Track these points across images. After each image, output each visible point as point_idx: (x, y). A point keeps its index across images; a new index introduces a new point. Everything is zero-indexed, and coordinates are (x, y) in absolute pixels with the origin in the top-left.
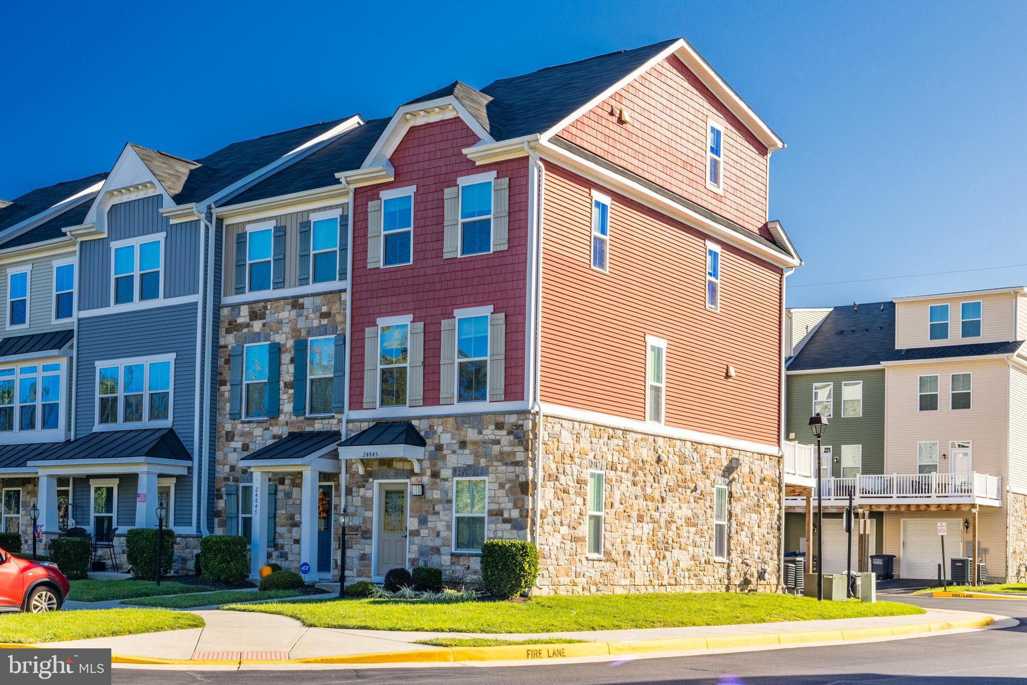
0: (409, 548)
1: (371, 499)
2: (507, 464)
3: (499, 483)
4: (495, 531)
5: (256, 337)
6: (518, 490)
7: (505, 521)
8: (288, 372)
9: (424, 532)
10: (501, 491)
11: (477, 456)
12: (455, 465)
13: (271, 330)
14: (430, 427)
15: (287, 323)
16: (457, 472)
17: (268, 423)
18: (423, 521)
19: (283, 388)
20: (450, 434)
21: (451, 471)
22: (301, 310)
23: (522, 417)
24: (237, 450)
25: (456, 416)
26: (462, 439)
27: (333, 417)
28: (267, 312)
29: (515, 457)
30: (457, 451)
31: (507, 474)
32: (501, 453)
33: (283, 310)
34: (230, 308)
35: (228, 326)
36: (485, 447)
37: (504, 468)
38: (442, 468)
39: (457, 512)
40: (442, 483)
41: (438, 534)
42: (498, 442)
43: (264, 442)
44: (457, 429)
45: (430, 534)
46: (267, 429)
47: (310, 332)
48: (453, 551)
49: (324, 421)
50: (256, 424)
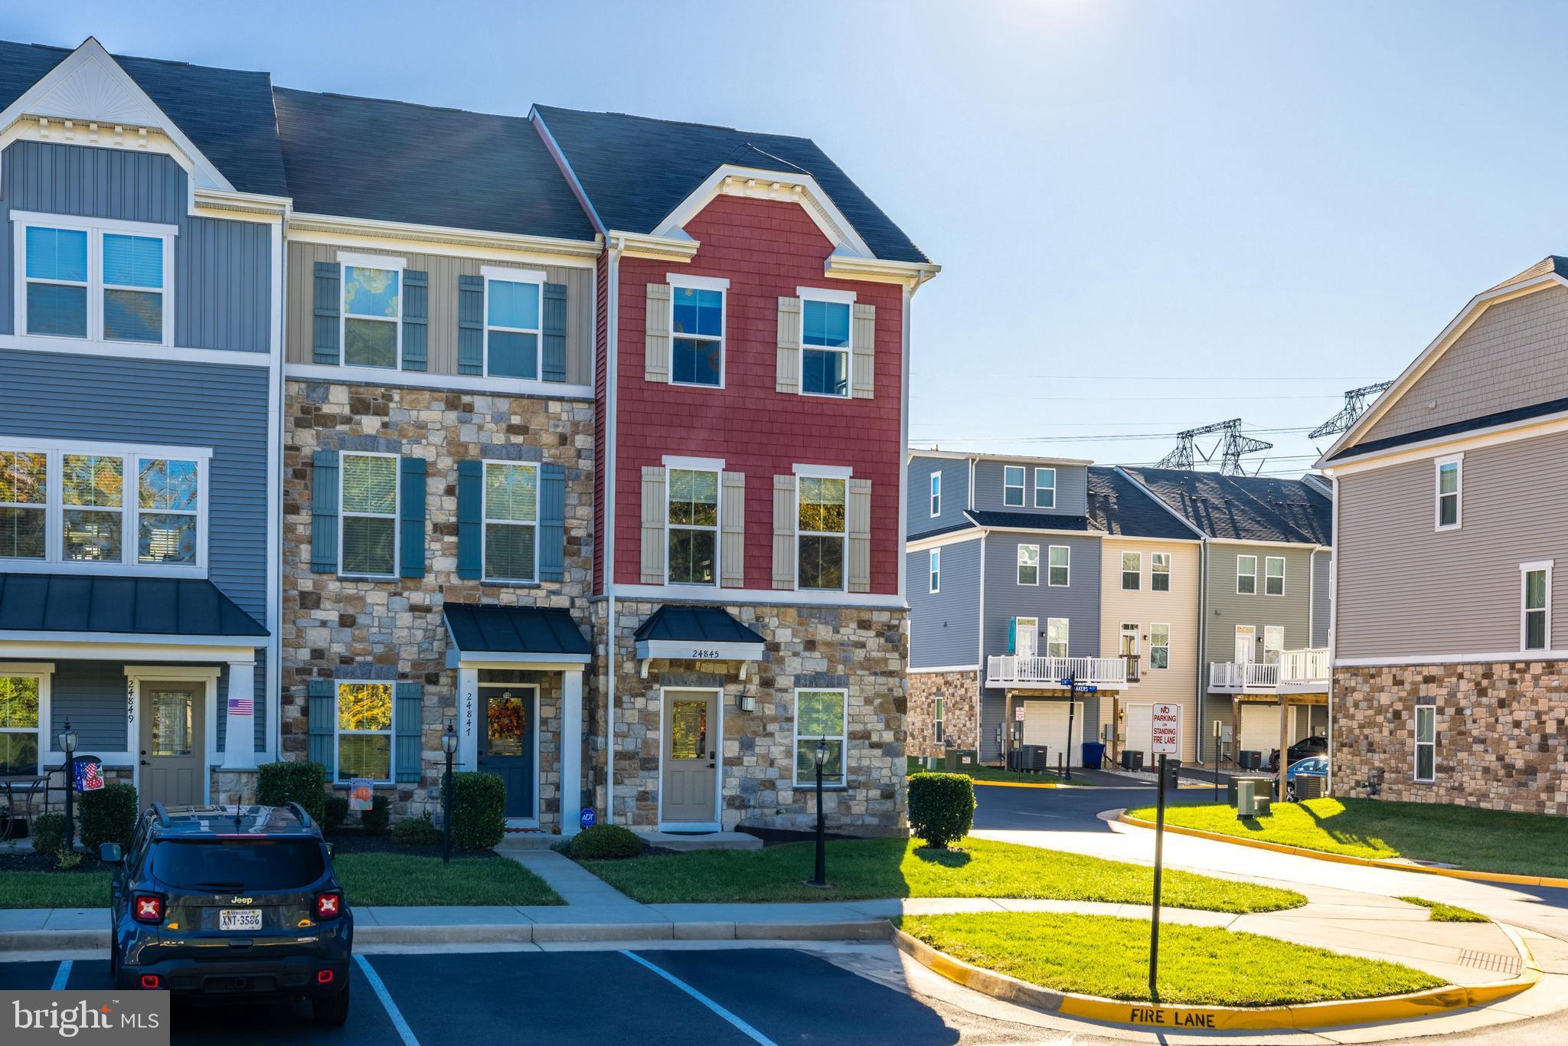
0: (724, 781)
1: (657, 714)
2: (875, 674)
3: (865, 698)
4: (860, 758)
5: (369, 442)
6: (893, 707)
7: (873, 746)
8: (441, 508)
9: (749, 760)
10: (867, 707)
11: (832, 660)
12: (800, 672)
13: (404, 436)
14: (757, 619)
15: (438, 430)
16: (799, 681)
17: (400, 584)
18: (747, 745)
19: (430, 533)
20: (790, 630)
21: (793, 678)
22: (468, 414)
23: (896, 615)
24: (329, 624)
25: (799, 607)
26: (810, 637)
27: (538, 587)
28: (392, 405)
29: (886, 665)
30: (802, 653)
31: (876, 686)
32: (867, 659)
33: (428, 408)
34: (303, 386)
35: (299, 415)
36: (844, 651)
37: (872, 678)
38: (778, 675)
39: (800, 733)
40: (779, 694)
41: (772, 763)
42: (863, 645)
43: (390, 614)
44: (801, 624)
45: (759, 762)
46: (395, 594)
47: (486, 450)
48: (795, 784)
49: (519, 592)
50: (372, 585)
